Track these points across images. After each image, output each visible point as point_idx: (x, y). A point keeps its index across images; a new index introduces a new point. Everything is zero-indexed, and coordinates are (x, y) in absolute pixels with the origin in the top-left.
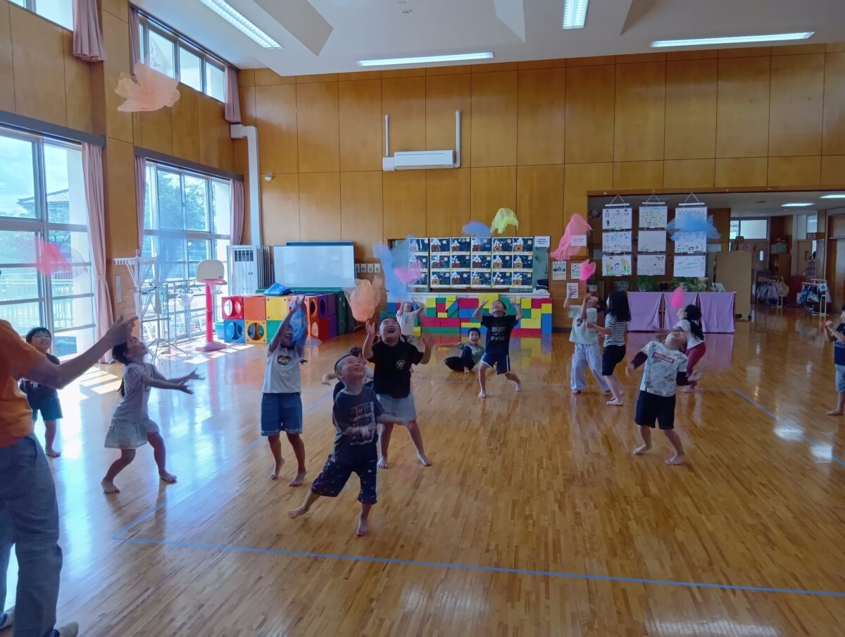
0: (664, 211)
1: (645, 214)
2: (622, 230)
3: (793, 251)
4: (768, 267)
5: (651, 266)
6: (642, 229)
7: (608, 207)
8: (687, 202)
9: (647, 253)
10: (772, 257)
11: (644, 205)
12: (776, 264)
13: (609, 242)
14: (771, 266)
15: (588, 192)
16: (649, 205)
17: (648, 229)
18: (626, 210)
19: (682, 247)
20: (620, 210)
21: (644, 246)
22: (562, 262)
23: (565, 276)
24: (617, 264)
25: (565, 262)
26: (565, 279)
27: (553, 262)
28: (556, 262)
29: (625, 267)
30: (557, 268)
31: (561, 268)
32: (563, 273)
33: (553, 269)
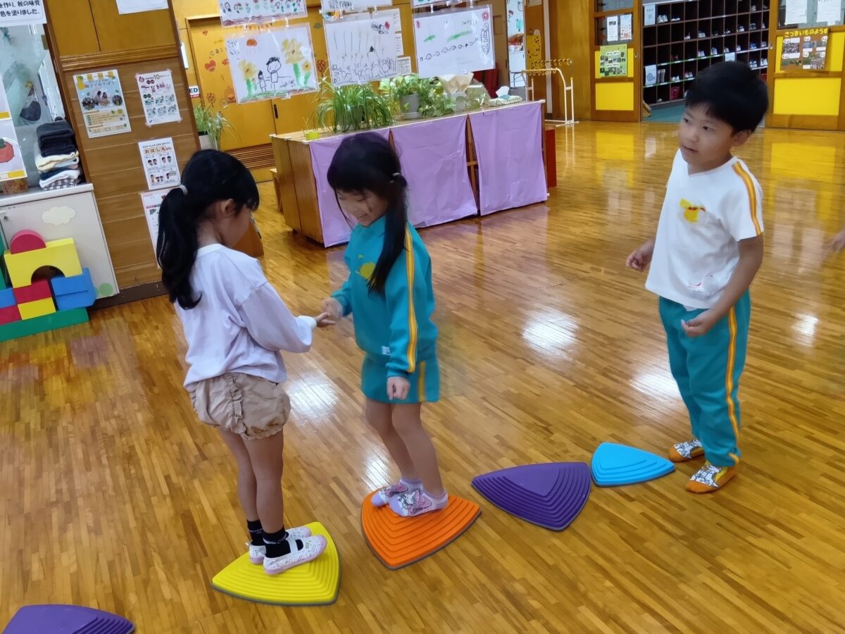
5: (363, 56)
9: (347, 14)
22: (105, 73)
23: (126, 121)
24: (273, 59)
25: (115, 72)
26: (128, 129)
27: (75, 77)
28: (85, 76)
29: (296, 67)
30: (93, 95)
31: (105, 96)
32: (116, 108)
33: (81, 101)
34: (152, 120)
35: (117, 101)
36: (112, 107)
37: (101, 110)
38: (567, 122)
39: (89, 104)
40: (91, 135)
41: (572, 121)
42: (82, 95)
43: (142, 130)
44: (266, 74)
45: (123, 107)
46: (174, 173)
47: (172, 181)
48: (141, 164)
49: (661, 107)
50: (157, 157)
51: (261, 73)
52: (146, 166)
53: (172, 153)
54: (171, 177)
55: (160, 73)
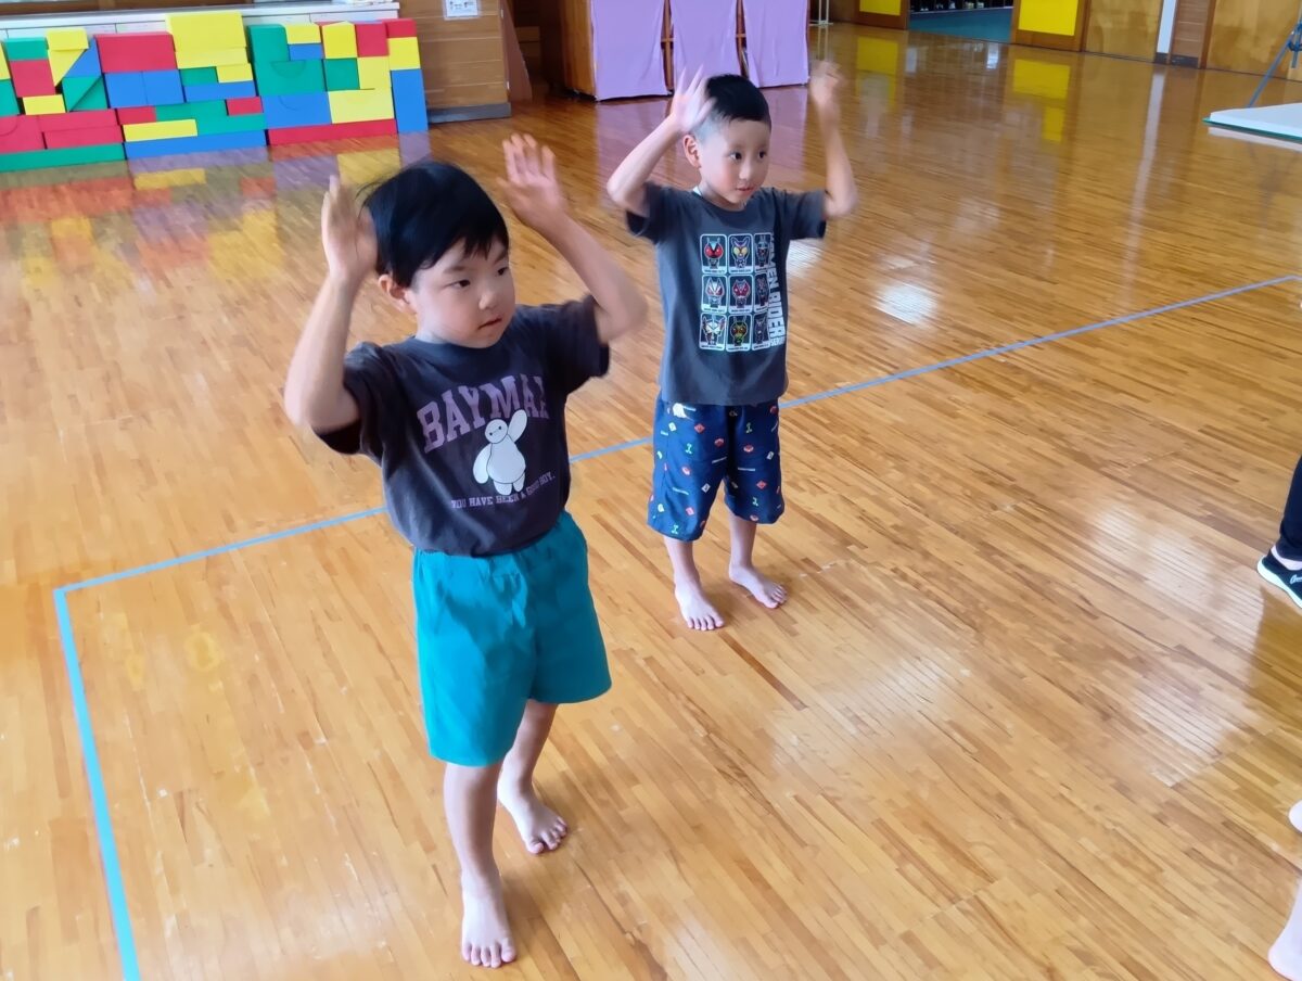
38: (820, 22)
41: (826, 22)
46: (472, 5)
47: (469, 10)
49: (925, 16)
54: (469, 7)
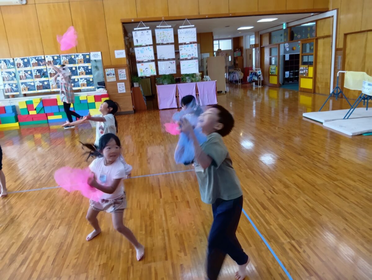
0: (171, 32)
1: (159, 34)
2: (147, 46)
3: (244, 54)
4: (233, 64)
5: (167, 69)
6: (159, 44)
7: (136, 30)
8: (184, 25)
9: (164, 60)
10: (234, 59)
11: (158, 28)
12: (237, 62)
13: (139, 54)
14: (235, 63)
15: (121, 20)
16: (161, 28)
17: (162, 44)
18: (148, 32)
19: (184, 55)
20: (144, 31)
21: (161, 55)
22: (112, 69)
23: (115, 79)
24: (147, 68)
25: (114, 69)
26: (115, 80)
27: (106, 70)
28: (108, 69)
29: (152, 70)
30: (109, 73)
31: (111, 74)
32: (113, 76)
33: (107, 74)
34: (120, 79)
35: (114, 75)
36: (112, 76)
37: (110, 76)
39: (108, 75)
40: (108, 81)
42: (107, 73)
43: (118, 81)
44: (145, 71)
45: (115, 76)
46: (124, 90)
48: (117, 87)
50: (121, 86)
51: (144, 71)
52: (118, 88)
53: (124, 86)
55: (123, 70)
